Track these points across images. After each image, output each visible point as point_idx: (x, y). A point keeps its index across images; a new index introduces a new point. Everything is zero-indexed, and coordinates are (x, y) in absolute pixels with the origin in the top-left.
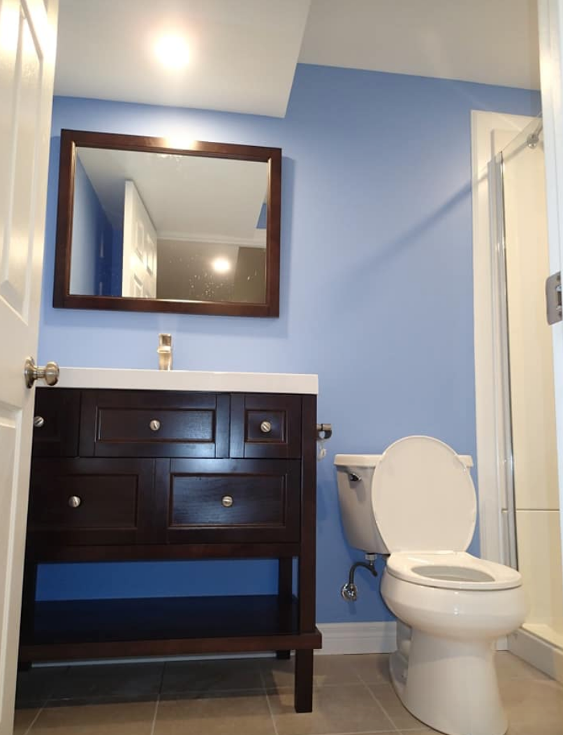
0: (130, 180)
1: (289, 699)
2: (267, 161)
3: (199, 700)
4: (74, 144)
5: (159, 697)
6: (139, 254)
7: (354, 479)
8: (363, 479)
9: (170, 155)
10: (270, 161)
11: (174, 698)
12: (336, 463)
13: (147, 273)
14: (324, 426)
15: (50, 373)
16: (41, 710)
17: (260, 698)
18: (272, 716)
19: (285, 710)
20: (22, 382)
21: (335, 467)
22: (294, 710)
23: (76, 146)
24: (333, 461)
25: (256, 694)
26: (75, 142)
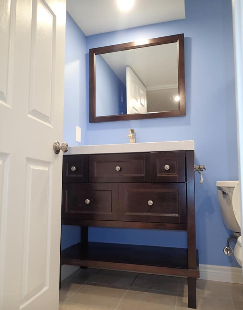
0: (128, 66)
1: (186, 300)
2: (177, 42)
3: (146, 293)
4: (94, 54)
5: (129, 288)
6: (136, 98)
7: (224, 193)
8: (229, 193)
9: (133, 49)
10: (178, 41)
11: (135, 290)
12: (217, 185)
13: (141, 106)
14: (200, 166)
15: (63, 147)
16: (83, 285)
17: (174, 297)
18: (176, 307)
19: (183, 305)
20: (52, 152)
21: (217, 188)
22: (188, 306)
23: (95, 55)
24: (216, 184)
25: (172, 295)
26: (95, 53)
